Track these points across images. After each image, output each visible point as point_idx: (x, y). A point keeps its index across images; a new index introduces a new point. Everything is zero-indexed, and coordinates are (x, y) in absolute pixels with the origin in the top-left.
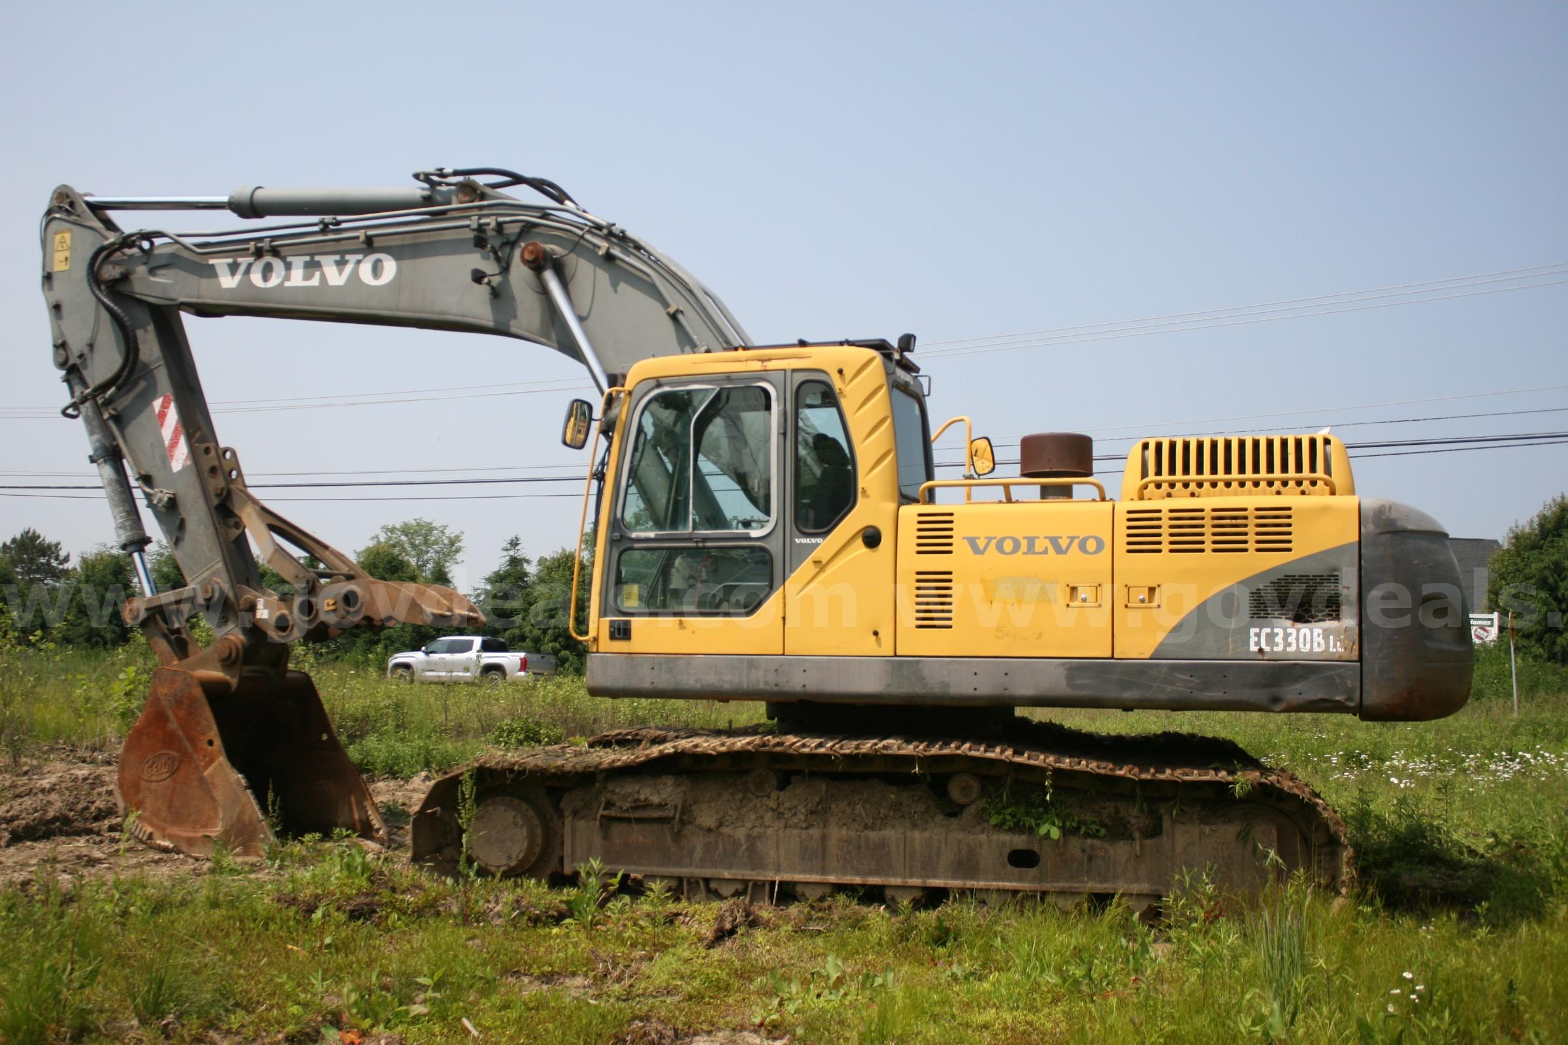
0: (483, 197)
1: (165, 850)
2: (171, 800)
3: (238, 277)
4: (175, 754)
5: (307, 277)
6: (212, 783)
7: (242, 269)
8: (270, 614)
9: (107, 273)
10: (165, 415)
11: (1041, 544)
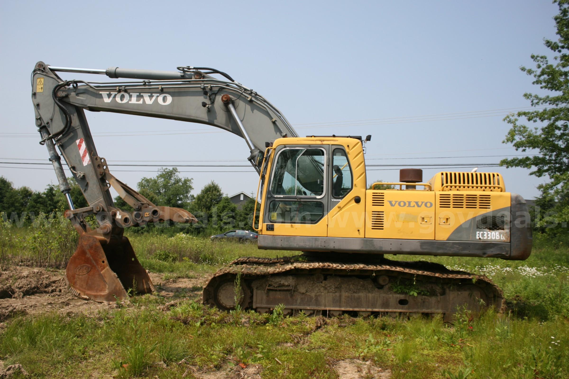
0: (204, 77)
1: (86, 299)
2: (88, 282)
3: (111, 99)
4: (89, 265)
5: (138, 100)
6: (104, 276)
7: (112, 96)
8: (122, 217)
9: (60, 94)
10: (81, 146)
11: (413, 204)
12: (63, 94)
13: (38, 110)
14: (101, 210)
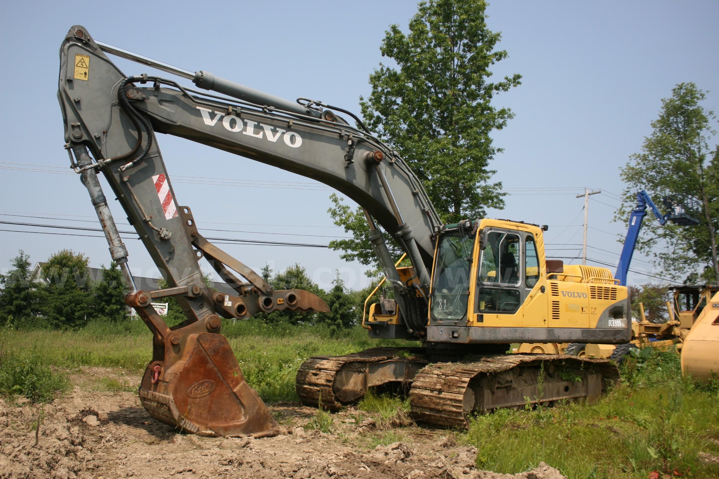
0: (336, 120)
1: (210, 436)
2: (210, 407)
3: (215, 121)
5: (256, 133)
6: (240, 396)
7: (217, 117)
8: (232, 304)
9: (133, 94)
10: (161, 186)
11: (576, 295)
12: (139, 96)
13: (79, 111)
14: (201, 293)
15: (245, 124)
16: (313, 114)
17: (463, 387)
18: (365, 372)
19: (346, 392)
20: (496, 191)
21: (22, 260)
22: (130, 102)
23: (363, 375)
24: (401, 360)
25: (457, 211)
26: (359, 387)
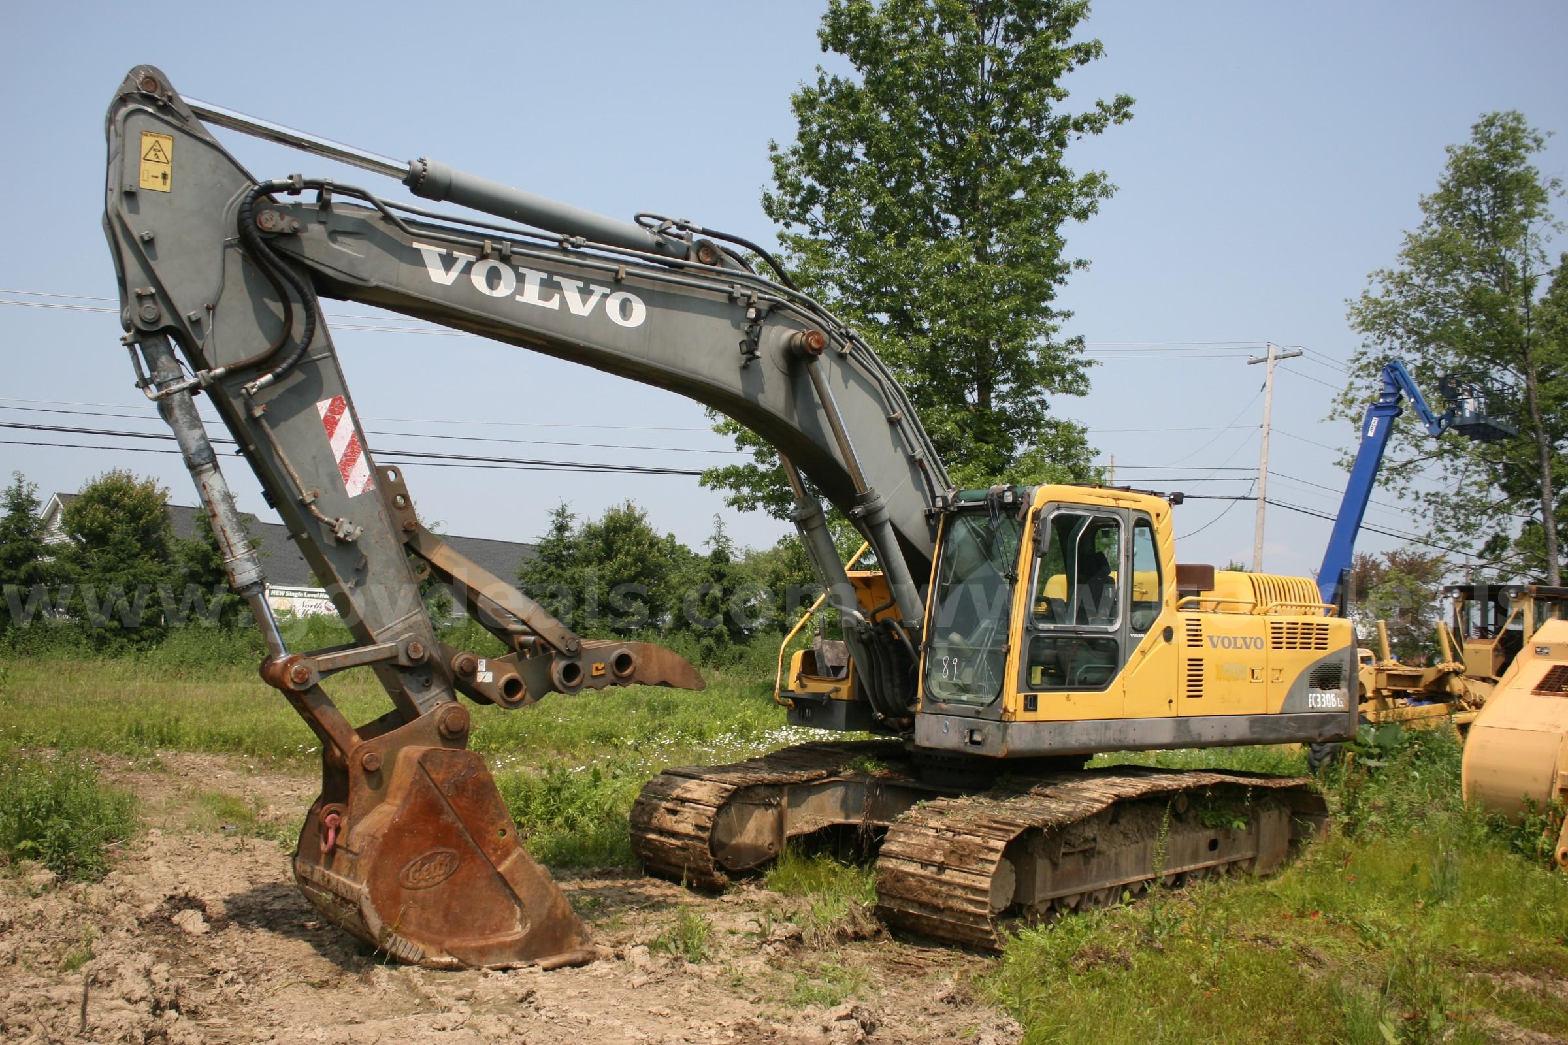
0: (722, 262)
1: (449, 968)
2: (448, 907)
3: (454, 274)
4: (454, 851)
5: (545, 297)
6: (513, 880)
7: (459, 265)
8: (494, 678)
9: (271, 221)
10: (336, 423)
11: (1240, 642)
12: (284, 224)
13: (151, 262)
14: (427, 655)
15: (521, 279)
16: (671, 248)
17: (992, 862)
18: (779, 804)
19: (738, 849)
20: (1072, 357)
21: (20, 495)
22: (263, 240)
23: (775, 811)
24: (858, 779)
25: (984, 401)
26: (766, 839)
